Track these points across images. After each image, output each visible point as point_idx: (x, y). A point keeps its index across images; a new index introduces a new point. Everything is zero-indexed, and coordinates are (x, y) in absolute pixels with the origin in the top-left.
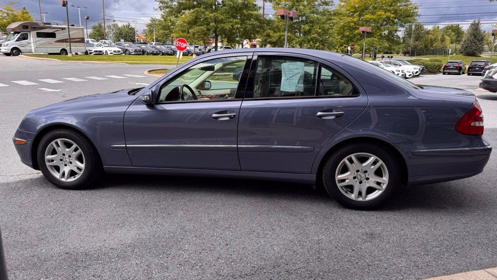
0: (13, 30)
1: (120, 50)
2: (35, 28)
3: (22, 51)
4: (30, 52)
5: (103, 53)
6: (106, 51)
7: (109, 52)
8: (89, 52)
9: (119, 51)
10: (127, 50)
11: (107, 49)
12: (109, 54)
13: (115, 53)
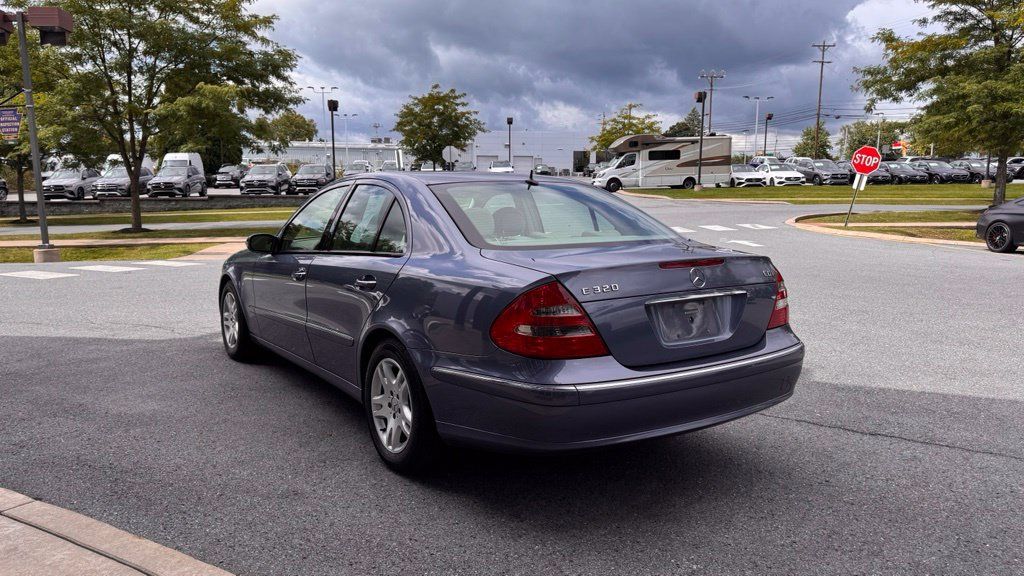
0: (615, 149)
1: (801, 175)
2: (647, 144)
3: (623, 184)
4: (635, 186)
5: (765, 183)
6: (772, 180)
7: (776, 181)
8: (737, 181)
9: (798, 179)
10: (816, 175)
11: (773, 174)
12: (776, 184)
13: (789, 182)
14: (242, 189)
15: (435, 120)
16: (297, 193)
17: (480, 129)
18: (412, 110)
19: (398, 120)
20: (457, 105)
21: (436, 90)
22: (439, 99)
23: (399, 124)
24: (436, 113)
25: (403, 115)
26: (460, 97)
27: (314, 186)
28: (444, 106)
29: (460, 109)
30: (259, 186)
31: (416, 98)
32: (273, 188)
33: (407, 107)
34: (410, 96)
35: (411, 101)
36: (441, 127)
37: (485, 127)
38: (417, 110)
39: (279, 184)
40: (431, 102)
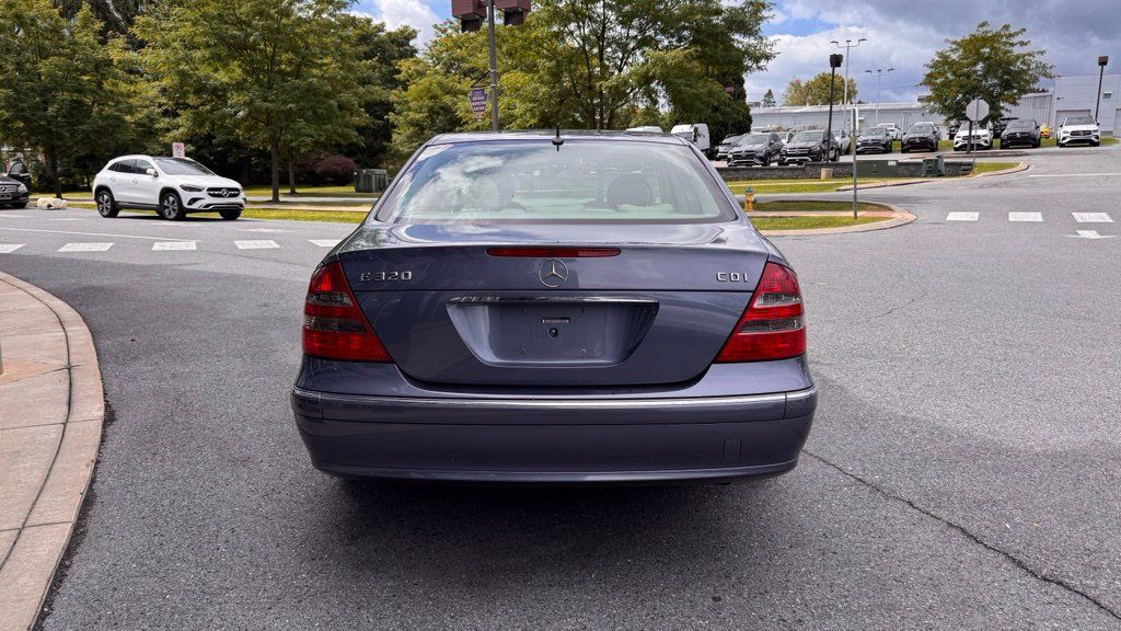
14: (729, 160)
15: (979, 67)
16: (787, 164)
17: (1045, 75)
18: (948, 57)
19: (929, 71)
20: (1012, 45)
21: (982, 29)
22: (985, 40)
23: (928, 76)
24: (981, 58)
25: (935, 65)
26: (1017, 34)
27: (805, 155)
28: (992, 48)
29: (1017, 50)
30: (748, 157)
31: (955, 43)
32: (761, 158)
33: (941, 55)
34: (947, 41)
35: (947, 47)
36: (984, 77)
37: (1053, 72)
38: (954, 56)
39: (769, 154)
40: (973, 46)
